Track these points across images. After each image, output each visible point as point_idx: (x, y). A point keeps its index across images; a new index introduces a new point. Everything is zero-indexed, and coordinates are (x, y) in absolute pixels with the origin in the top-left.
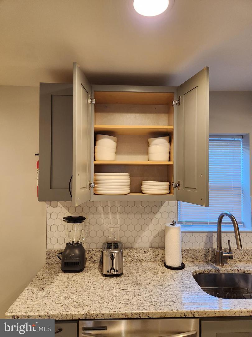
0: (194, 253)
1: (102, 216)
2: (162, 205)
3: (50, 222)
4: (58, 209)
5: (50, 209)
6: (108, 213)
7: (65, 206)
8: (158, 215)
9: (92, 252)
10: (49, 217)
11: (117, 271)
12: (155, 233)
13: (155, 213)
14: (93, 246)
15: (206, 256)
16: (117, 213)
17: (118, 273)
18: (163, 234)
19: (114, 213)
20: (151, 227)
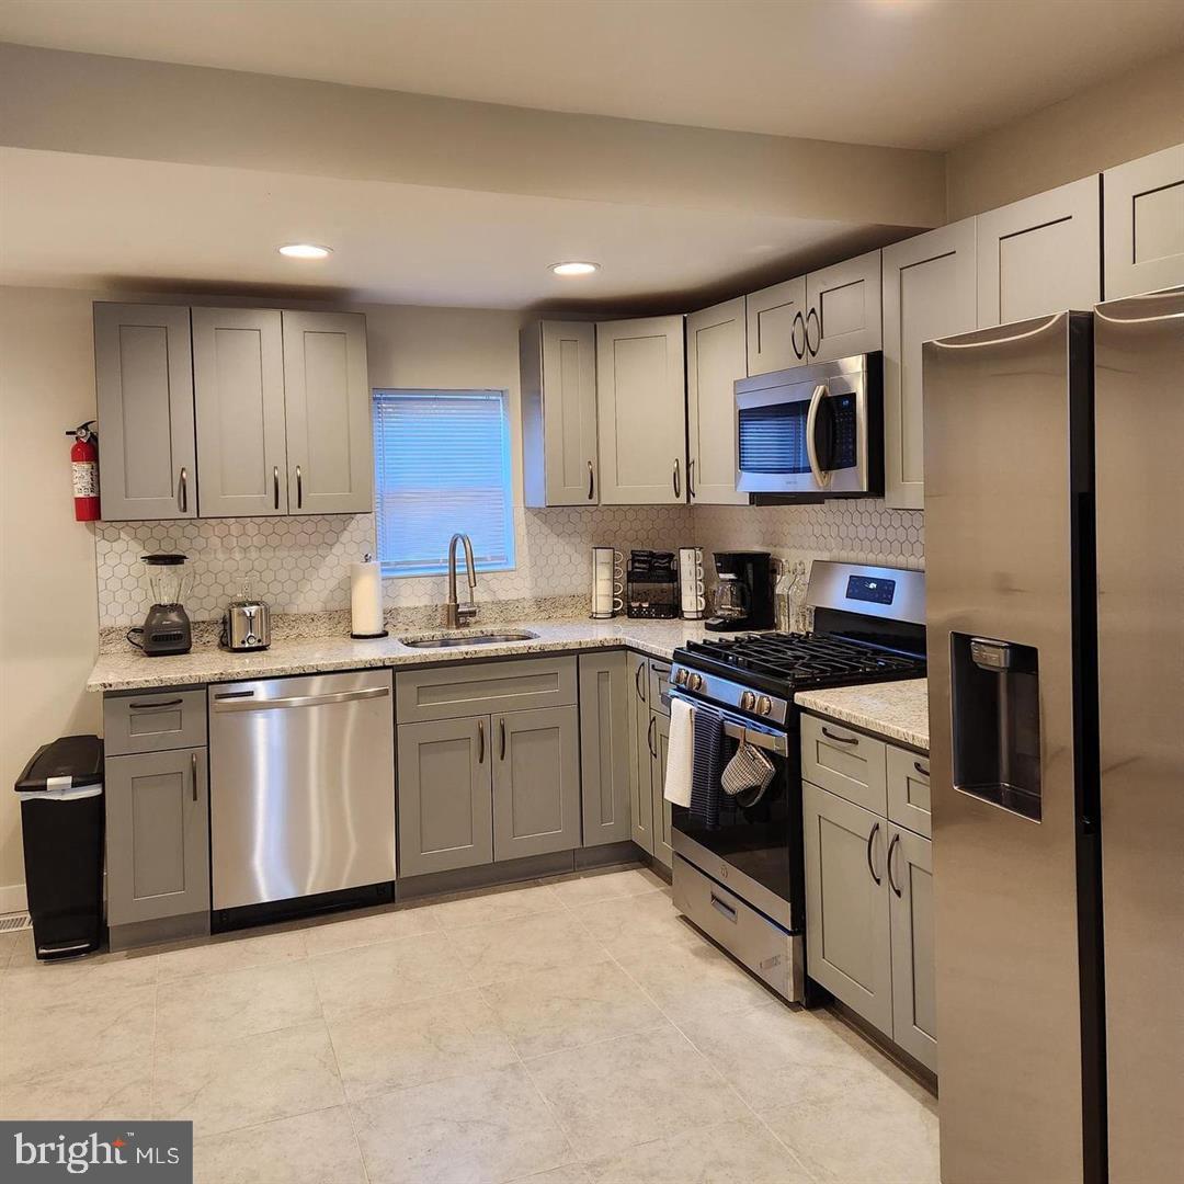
0: (409, 615)
1: (220, 556)
2: (345, 529)
3: (104, 572)
4: (119, 546)
5: (104, 546)
6: (231, 550)
7: (135, 538)
8: (337, 549)
9: (202, 627)
10: (100, 562)
11: (259, 641)
12: (332, 584)
13: (332, 546)
14: (203, 616)
15: (430, 618)
16: (252, 548)
17: (260, 644)
18: (347, 587)
19: (245, 550)
20: (324, 572)
